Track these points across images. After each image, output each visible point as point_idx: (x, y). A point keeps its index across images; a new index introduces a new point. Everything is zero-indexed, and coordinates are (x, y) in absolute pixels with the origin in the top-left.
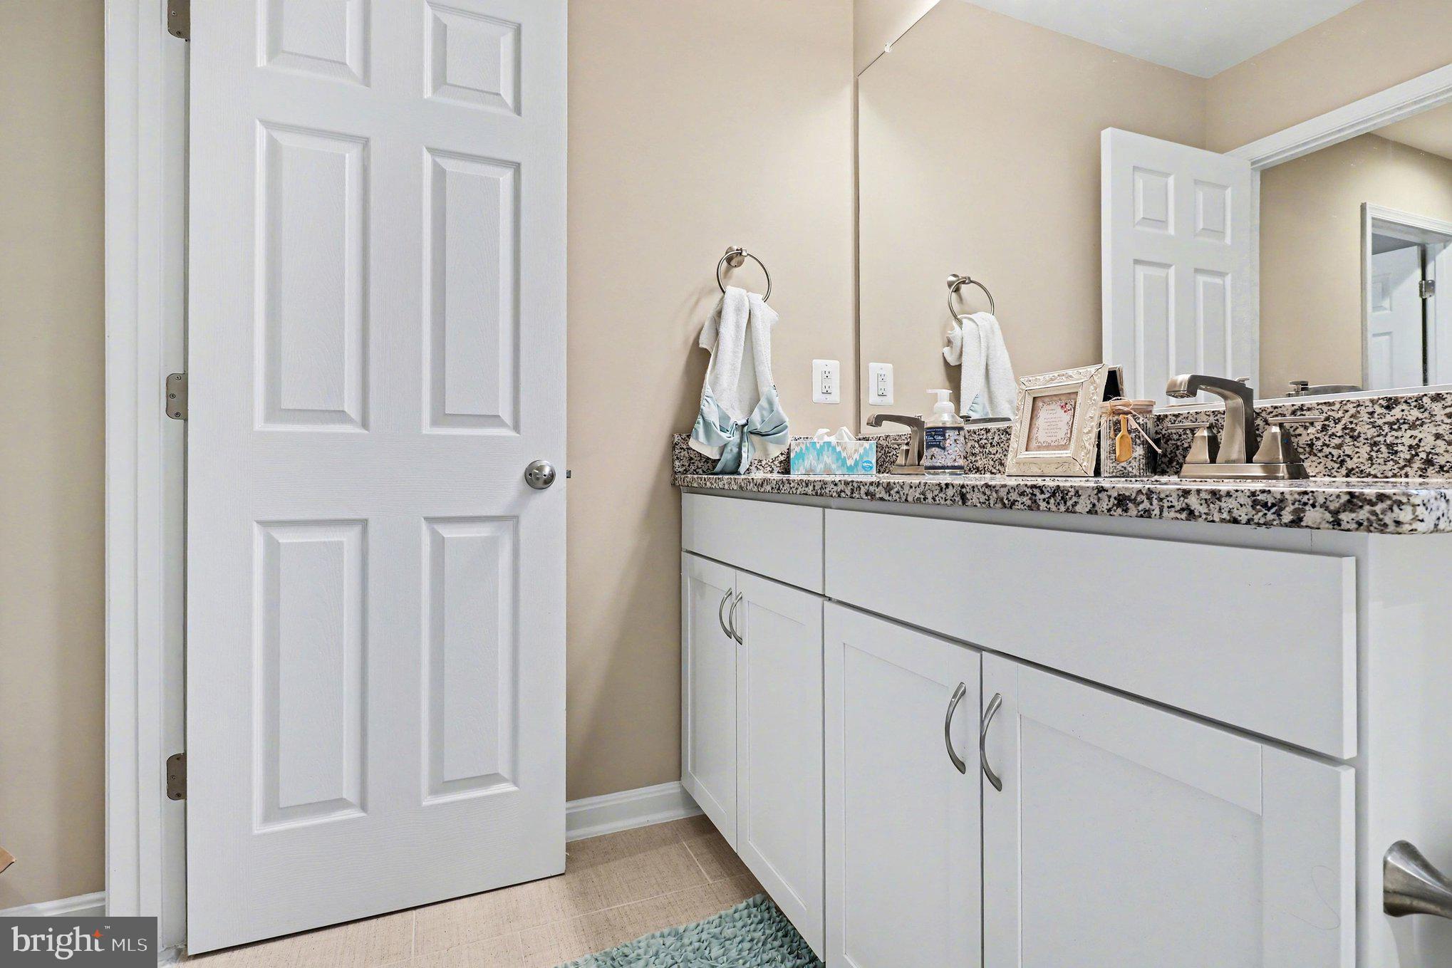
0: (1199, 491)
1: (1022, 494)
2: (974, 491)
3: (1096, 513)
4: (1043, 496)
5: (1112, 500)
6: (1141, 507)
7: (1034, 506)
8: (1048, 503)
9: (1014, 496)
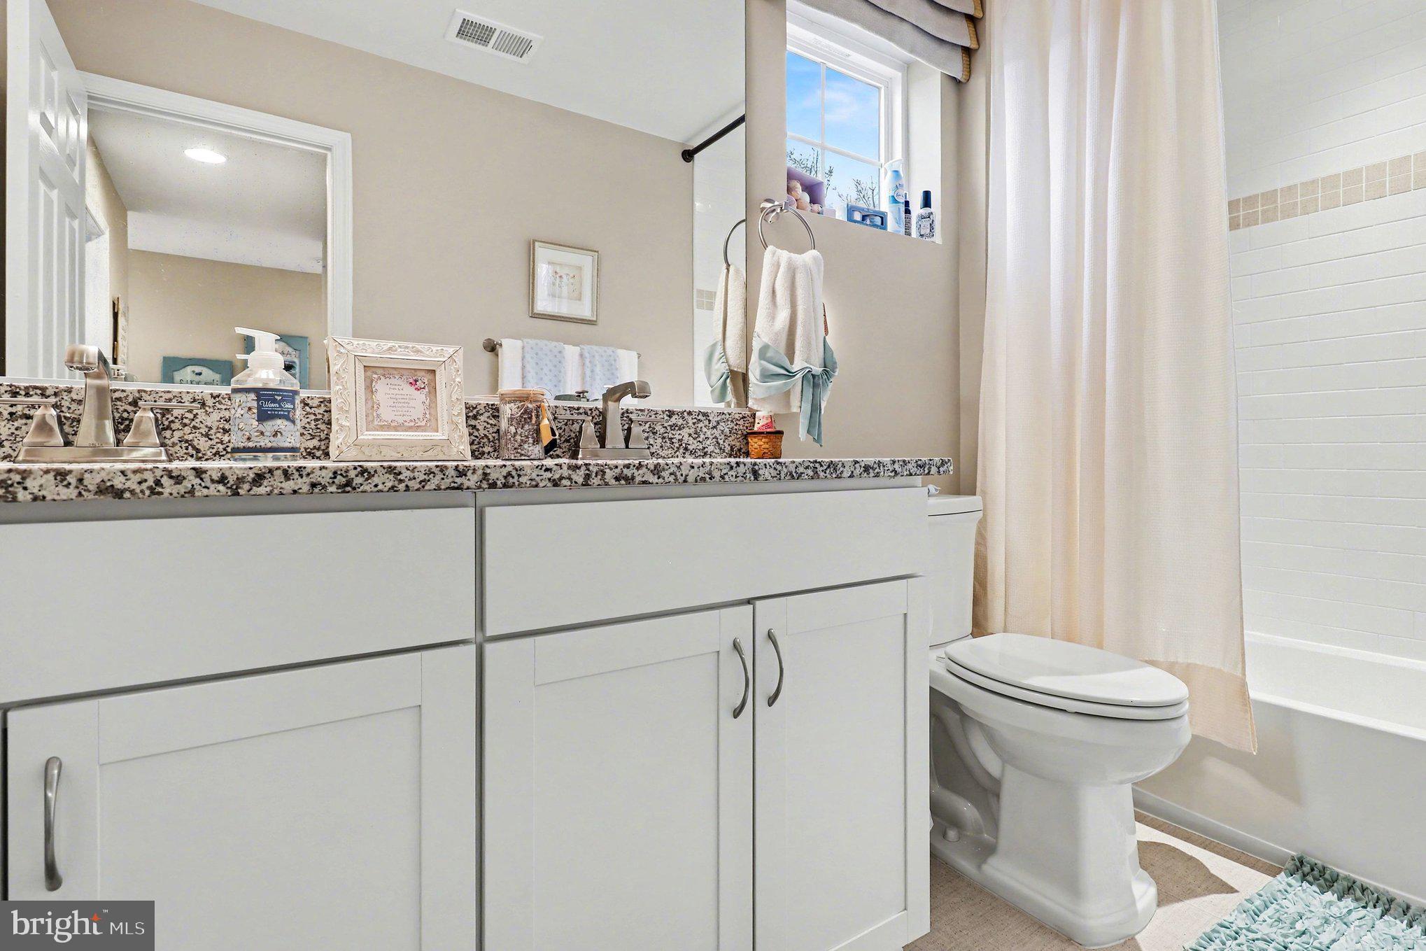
0: (898, 461)
1: (807, 468)
2: (766, 467)
3: (853, 476)
4: (822, 468)
5: (862, 469)
6: (876, 471)
7: (815, 476)
8: (825, 473)
9: (801, 470)
